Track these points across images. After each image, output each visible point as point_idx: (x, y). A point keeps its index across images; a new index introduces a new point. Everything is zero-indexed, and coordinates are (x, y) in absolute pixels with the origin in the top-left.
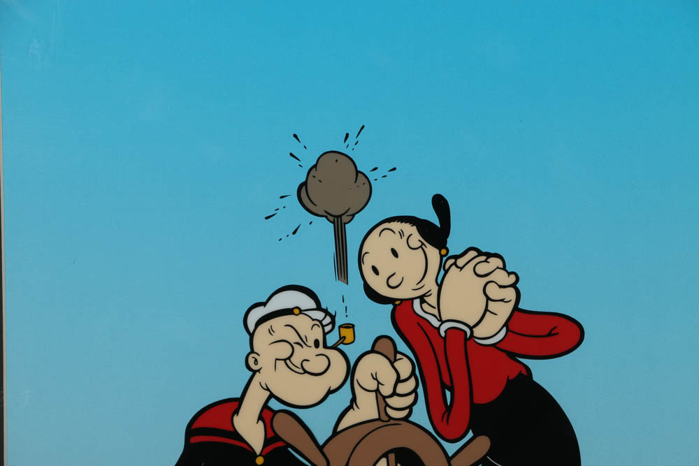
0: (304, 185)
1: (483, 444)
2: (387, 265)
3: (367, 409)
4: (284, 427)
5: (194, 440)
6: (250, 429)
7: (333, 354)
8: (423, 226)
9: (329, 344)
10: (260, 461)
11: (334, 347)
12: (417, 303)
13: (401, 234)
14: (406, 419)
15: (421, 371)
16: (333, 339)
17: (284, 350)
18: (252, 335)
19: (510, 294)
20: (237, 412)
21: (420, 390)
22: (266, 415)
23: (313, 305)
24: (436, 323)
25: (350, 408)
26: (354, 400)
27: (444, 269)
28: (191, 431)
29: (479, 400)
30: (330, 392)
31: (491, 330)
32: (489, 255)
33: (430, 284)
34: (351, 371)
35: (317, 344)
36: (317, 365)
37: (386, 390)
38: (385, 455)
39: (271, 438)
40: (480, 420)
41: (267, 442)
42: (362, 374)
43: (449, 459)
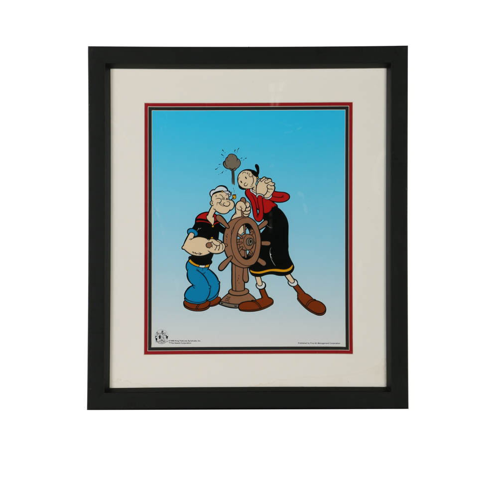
0: (225, 162)
1: (266, 222)
2: (244, 181)
3: (239, 214)
4: (219, 219)
5: (197, 222)
6: (211, 219)
7: (231, 202)
8: (253, 172)
9: (230, 199)
10: (213, 226)
11: (231, 200)
12: (251, 189)
13: (248, 173)
14: (248, 217)
15: (252, 206)
16: (231, 198)
17: (219, 201)
18: (211, 197)
19: (273, 187)
20: (208, 215)
21: (251, 210)
22: (215, 216)
23: (226, 190)
24: (255, 194)
25: (235, 214)
26: (236, 212)
27: (257, 182)
28: (196, 219)
29: (265, 212)
30: (230, 210)
31: (268, 196)
32: (268, 178)
33: (254, 185)
34: (235, 206)
35: (227, 199)
36: (227, 204)
37: (243, 210)
38: (243, 225)
39: (216, 221)
40: (266, 217)
41: (215, 222)
42: (238, 206)
43: (258, 226)
